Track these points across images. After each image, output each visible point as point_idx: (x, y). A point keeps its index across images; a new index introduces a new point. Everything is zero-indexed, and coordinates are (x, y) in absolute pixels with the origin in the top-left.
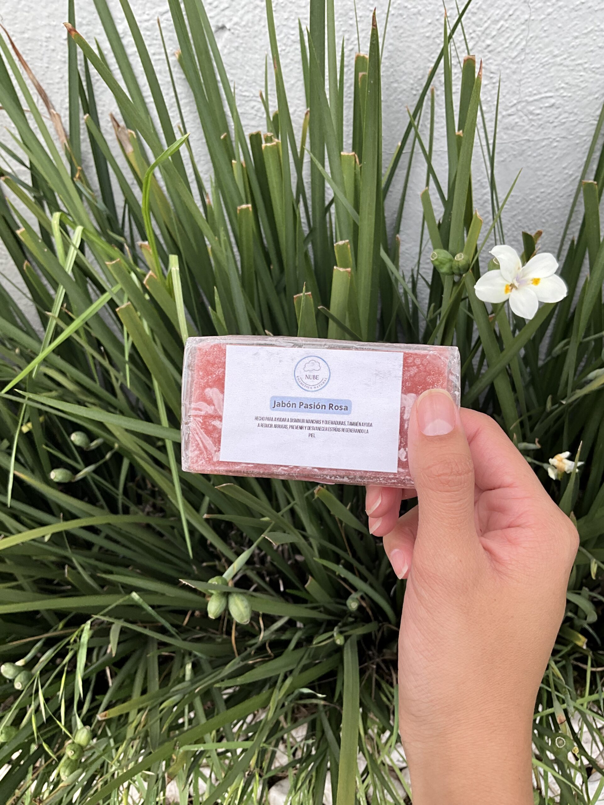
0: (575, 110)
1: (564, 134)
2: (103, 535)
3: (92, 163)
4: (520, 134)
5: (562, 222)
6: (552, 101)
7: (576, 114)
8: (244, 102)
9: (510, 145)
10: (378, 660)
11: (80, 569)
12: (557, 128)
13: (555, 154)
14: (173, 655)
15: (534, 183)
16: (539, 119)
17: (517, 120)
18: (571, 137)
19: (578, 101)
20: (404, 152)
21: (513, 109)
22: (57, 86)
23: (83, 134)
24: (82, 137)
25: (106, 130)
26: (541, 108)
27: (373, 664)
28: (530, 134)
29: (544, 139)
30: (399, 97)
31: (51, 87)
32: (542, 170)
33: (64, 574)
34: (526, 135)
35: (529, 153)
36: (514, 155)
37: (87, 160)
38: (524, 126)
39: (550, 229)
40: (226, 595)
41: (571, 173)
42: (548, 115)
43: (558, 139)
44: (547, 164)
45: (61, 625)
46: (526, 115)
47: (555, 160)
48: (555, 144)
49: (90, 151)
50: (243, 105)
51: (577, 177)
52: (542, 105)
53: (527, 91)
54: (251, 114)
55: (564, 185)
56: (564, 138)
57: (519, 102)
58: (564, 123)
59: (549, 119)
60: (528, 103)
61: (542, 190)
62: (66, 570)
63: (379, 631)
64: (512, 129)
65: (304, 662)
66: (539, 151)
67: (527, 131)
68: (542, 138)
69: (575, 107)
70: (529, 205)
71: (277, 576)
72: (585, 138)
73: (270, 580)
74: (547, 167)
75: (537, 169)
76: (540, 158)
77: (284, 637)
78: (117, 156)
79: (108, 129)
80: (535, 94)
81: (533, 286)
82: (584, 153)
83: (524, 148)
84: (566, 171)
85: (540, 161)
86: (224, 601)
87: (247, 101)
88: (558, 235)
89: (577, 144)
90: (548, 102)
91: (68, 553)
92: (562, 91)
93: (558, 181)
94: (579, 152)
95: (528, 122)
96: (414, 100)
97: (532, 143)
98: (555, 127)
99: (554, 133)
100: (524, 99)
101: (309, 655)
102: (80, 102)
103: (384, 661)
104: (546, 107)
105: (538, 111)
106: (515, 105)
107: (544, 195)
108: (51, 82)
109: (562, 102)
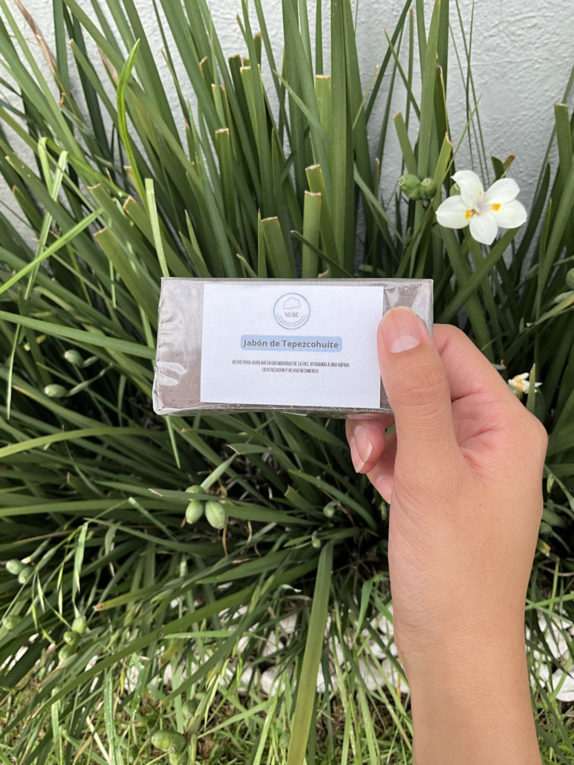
0: (558, 31)
1: (546, 55)
2: (106, 445)
3: (81, 88)
4: (502, 56)
5: (544, 145)
6: (535, 21)
7: (558, 35)
8: (225, 25)
9: (492, 67)
10: (360, 561)
11: (82, 476)
12: (539, 50)
13: (537, 76)
14: (172, 553)
15: (516, 106)
16: (522, 40)
17: (499, 41)
18: (554, 58)
19: (560, 21)
20: (385, 74)
21: (495, 30)
22: (43, 11)
23: (71, 59)
24: (69, 62)
25: (92, 55)
26: (523, 29)
27: (355, 565)
28: (512, 55)
29: (526, 61)
30: (379, 18)
31: (37, 12)
32: (524, 93)
33: (66, 480)
34: (507, 57)
35: (511, 75)
36: (496, 77)
37: (76, 85)
38: (505, 48)
39: (532, 153)
40: (203, 503)
41: (553, 95)
42: (530, 36)
43: (540, 60)
44: (529, 87)
45: (65, 527)
46: (507, 36)
47: (537, 82)
48: (537, 66)
49: (78, 76)
50: (225, 28)
51: (559, 99)
52: (523, 26)
53: (509, 11)
54: (234, 36)
55: (546, 107)
56: (546, 59)
57: (501, 23)
58: (547, 44)
59: (531, 40)
60: (510, 23)
61: (524, 113)
62: (68, 477)
63: (360, 535)
64: (494, 50)
65: (287, 562)
66: (522, 73)
67: (508, 52)
68: (523, 59)
69: (558, 27)
70: (511, 128)
71: (266, 484)
72: (567, 60)
73: (261, 488)
74: (529, 89)
75: (520, 92)
76: (522, 80)
77: (268, 540)
78: (105, 81)
79: (95, 54)
80: (517, 14)
81: (493, 212)
82: (567, 75)
83: (506, 70)
84: (548, 94)
85: (522, 83)
86: (200, 507)
87: (229, 24)
88: (540, 158)
89: (560, 65)
90: (530, 23)
91: (71, 461)
92: (544, 11)
93: (540, 104)
94: (561, 74)
95: (510, 43)
96: (394, 22)
97: (514, 65)
98: (537, 48)
99: (537, 54)
100: (505, 20)
101: (292, 556)
102: (65, 27)
103: (368, 563)
104: (529, 27)
105: (520, 32)
106: (496, 25)
107: (526, 117)
108: (36, 7)
109: (544, 22)
